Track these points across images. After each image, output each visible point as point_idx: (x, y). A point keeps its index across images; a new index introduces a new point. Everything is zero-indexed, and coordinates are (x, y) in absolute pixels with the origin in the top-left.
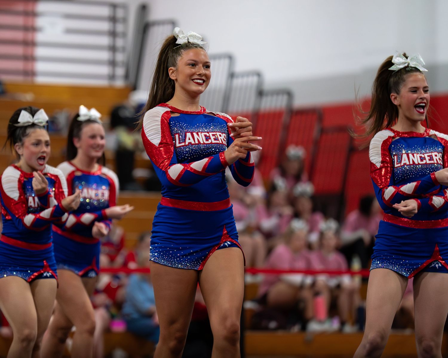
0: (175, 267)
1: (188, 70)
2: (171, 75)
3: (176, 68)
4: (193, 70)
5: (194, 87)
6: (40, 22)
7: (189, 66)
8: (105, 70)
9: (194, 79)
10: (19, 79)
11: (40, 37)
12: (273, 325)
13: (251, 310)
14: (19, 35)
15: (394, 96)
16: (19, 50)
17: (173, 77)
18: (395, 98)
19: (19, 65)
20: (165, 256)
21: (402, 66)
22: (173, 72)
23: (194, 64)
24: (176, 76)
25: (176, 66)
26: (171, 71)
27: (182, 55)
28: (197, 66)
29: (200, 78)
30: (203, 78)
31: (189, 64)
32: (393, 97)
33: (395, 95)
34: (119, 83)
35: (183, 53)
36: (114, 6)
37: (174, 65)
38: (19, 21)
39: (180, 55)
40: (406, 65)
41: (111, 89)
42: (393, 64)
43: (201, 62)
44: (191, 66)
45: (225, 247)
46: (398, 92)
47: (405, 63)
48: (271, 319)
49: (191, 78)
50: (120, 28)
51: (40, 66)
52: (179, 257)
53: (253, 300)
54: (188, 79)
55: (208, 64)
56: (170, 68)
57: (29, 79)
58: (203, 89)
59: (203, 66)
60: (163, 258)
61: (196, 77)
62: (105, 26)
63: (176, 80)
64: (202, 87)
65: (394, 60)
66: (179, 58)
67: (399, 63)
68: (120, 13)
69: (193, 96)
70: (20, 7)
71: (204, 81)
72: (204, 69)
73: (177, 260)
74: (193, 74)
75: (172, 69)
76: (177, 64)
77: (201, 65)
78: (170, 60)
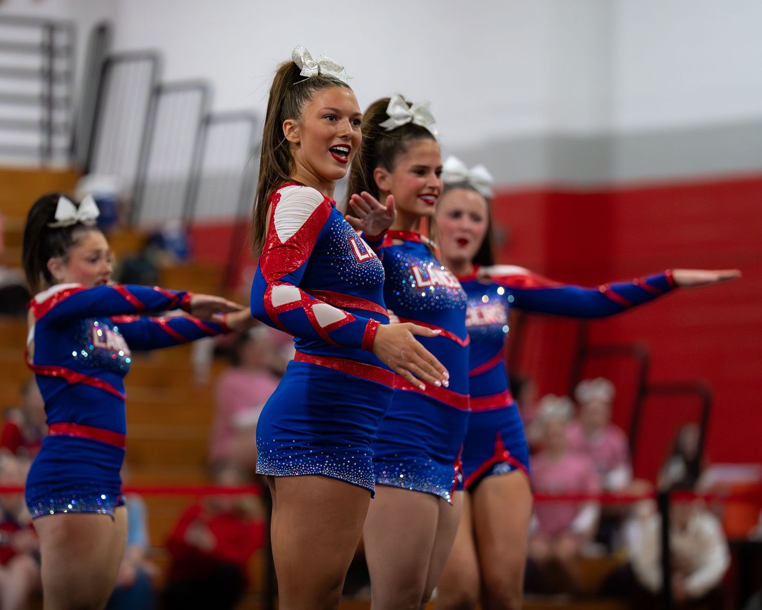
1: (323, 127)
2: (289, 134)
3: (298, 121)
4: (332, 129)
7: (324, 120)
15: (380, 172)
17: (292, 137)
18: (383, 178)
21: (401, 122)
22: (292, 129)
23: (334, 117)
24: (297, 137)
25: (300, 117)
26: (288, 127)
27: (311, 98)
28: (339, 121)
29: (344, 143)
30: (350, 144)
31: (324, 116)
32: (379, 175)
33: (385, 171)
35: (313, 94)
36: (51, 27)
37: (294, 116)
39: (307, 97)
40: (408, 120)
41: (44, 172)
42: (387, 117)
43: (347, 114)
44: (327, 120)
46: (390, 168)
47: (406, 117)
49: (329, 144)
55: (358, 117)
56: (287, 121)
59: (350, 121)
63: (298, 144)
65: (390, 111)
67: (397, 115)
68: (61, 40)
71: (350, 150)
72: (351, 126)
75: (290, 124)
76: (300, 114)
77: (346, 119)
78: (287, 108)
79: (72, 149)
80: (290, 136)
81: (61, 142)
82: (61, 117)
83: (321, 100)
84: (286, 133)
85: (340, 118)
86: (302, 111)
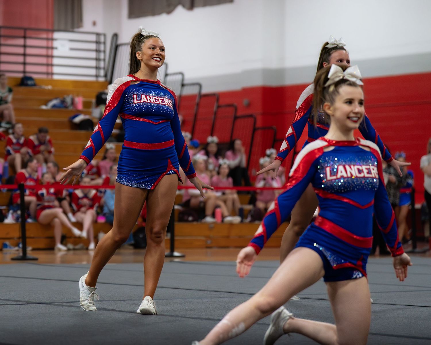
0: (133, 187)
1: (150, 52)
3: (141, 52)
5: (154, 63)
6: (55, 44)
7: (150, 49)
8: (93, 72)
9: (154, 58)
10: (44, 77)
11: (55, 53)
12: (190, 218)
13: (178, 210)
14: (44, 52)
16: (44, 60)
17: (140, 58)
19: (43, 69)
20: (127, 179)
22: (139, 55)
23: (153, 48)
24: (141, 57)
26: (138, 54)
28: (156, 49)
29: (158, 57)
30: (160, 57)
34: (102, 79)
35: (146, 41)
36: (98, 34)
38: (44, 43)
41: (97, 82)
43: (158, 47)
44: (151, 49)
45: (170, 174)
48: (189, 215)
49: (152, 57)
50: (102, 47)
51: (56, 70)
52: (136, 180)
53: (179, 205)
54: (150, 58)
55: (163, 48)
56: (137, 52)
57: (50, 77)
58: (160, 64)
59: (160, 49)
60: (125, 180)
61: (155, 56)
62: (93, 46)
63: (142, 60)
64: (160, 63)
66: (143, 44)
68: (102, 39)
69: (154, 70)
70: (44, 36)
71: (161, 59)
72: (160, 51)
73: (135, 182)
74: (153, 55)
75: (138, 53)
76: (141, 49)
77: (158, 48)
78: (137, 47)
79: (106, 76)
80: (139, 58)
81: (102, 73)
82: (102, 64)
83: (148, 43)
84: (137, 57)
85: (156, 48)
86: (142, 47)
